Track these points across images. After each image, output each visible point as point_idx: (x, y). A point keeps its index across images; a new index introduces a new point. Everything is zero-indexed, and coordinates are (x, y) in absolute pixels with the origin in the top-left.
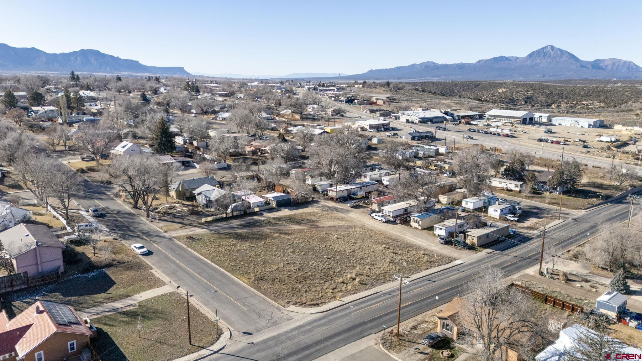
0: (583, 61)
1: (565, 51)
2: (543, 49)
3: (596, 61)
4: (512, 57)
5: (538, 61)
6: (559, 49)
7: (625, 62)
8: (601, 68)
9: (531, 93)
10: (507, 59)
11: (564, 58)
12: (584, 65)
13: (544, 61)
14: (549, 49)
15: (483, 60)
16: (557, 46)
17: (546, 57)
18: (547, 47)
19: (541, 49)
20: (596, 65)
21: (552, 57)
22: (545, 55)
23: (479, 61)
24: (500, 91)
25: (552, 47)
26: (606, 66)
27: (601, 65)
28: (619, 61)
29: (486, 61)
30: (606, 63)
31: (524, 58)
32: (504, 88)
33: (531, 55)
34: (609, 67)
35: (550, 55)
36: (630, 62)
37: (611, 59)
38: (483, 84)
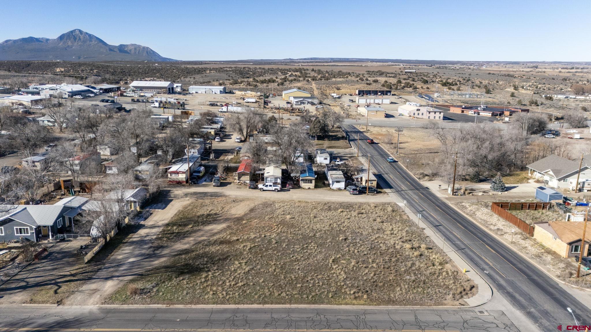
0: (110, 45)
1: (93, 35)
2: (72, 32)
3: (121, 46)
4: (42, 38)
5: (70, 43)
6: (87, 33)
7: (144, 48)
8: (126, 52)
9: (97, 72)
10: (38, 40)
11: (93, 42)
12: (111, 49)
13: (76, 44)
14: (77, 32)
15: (11, 40)
16: (84, 30)
17: (77, 40)
18: (75, 30)
19: (70, 32)
20: (122, 49)
21: (82, 40)
22: (75, 39)
23: (7, 41)
24: (58, 70)
25: (80, 31)
26: (130, 50)
27: (126, 49)
28: (139, 46)
29: (15, 41)
30: (130, 48)
31: (55, 40)
32: (62, 67)
33: (61, 38)
34: (133, 52)
35: (80, 38)
36: (148, 48)
37: (132, 45)
38: (34, 63)
